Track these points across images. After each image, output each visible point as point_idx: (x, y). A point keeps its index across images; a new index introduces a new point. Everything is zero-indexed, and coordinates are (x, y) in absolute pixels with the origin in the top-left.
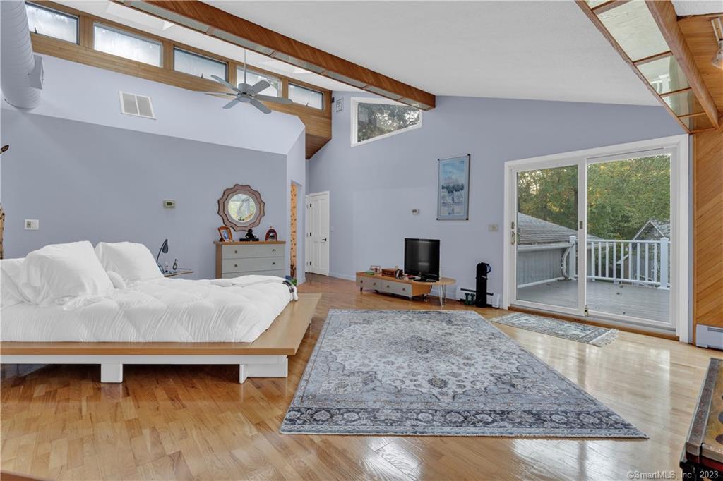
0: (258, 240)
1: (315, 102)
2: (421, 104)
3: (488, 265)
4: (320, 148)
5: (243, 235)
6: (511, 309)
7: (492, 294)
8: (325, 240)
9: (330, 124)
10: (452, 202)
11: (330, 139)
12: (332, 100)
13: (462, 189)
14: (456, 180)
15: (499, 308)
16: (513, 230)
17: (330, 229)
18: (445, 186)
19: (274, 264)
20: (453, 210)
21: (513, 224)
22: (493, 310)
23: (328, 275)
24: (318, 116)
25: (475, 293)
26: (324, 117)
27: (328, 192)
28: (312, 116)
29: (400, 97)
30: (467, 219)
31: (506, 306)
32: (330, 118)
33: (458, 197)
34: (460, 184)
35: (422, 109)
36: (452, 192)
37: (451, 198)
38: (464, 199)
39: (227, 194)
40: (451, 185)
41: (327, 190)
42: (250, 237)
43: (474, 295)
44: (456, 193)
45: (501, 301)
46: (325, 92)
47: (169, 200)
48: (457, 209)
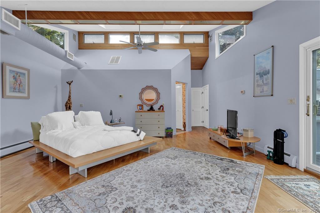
0: (154, 110)
1: (200, 40)
2: (244, 21)
3: (284, 131)
4: (205, 63)
5: (149, 108)
6: (307, 171)
7: (289, 155)
8: (207, 110)
9: (208, 49)
10: (262, 84)
11: (208, 57)
12: (208, 36)
13: (268, 73)
14: (265, 67)
15: (295, 168)
16: (308, 103)
17: (209, 104)
18: (258, 73)
19: (159, 121)
20: (263, 89)
21: (308, 97)
22: (290, 168)
23: (208, 128)
24: (201, 46)
25: (272, 151)
26: (204, 46)
27: (208, 85)
28: (197, 48)
29: (221, 21)
30: (272, 95)
31: (302, 167)
32: (208, 46)
33: (266, 80)
34: (267, 70)
35: (246, 24)
36: (263, 76)
37: (262, 81)
38: (270, 81)
39: (143, 90)
40: (262, 71)
41: (207, 84)
42: (152, 109)
43: (271, 152)
44: (265, 77)
45: (297, 162)
46: (204, 33)
47: (120, 95)
48: (265, 88)
